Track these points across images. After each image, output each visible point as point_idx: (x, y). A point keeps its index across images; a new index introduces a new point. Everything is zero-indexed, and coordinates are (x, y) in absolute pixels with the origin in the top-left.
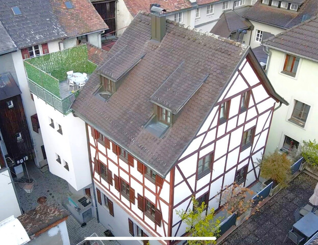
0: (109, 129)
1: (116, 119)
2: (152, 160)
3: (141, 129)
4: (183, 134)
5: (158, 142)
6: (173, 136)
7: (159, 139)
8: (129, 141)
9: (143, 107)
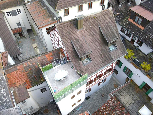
0: (104, 65)
1: (101, 60)
2: (122, 55)
3: (110, 53)
4: (119, 42)
5: (117, 50)
6: (118, 45)
7: (117, 49)
8: (113, 59)
9: (103, 49)
